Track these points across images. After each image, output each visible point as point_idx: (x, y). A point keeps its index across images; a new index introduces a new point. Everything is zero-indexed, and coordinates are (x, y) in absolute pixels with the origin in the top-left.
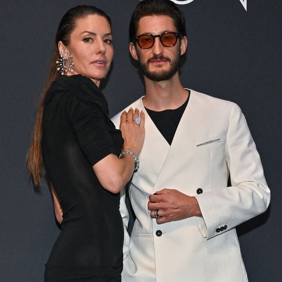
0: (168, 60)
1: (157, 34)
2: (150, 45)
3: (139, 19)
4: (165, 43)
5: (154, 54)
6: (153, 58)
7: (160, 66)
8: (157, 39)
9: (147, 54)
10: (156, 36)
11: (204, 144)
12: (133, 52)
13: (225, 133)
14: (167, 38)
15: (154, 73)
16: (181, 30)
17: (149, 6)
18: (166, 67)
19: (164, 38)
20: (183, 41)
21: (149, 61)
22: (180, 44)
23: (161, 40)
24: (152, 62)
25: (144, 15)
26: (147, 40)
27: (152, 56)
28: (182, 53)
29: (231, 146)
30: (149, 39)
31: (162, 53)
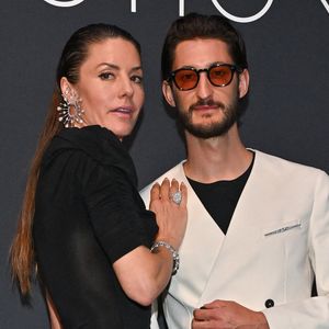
0: (220, 105)
1: (203, 68)
2: (193, 84)
3: (174, 46)
4: (216, 81)
5: (199, 97)
6: (197, 105)
7: (209, 116)
8: (203, 75)
9: (189, 98)
10: (201, 71)
11: (275, 232)
12: (169, 95)
13: (308, 215)
14: (218, 73)
15: (200, 127)
16: (239, 60)
17: (190, 26)
18: (218, 117)
19: (214, 73)
20: (242, 77)
21: (192, 108)
22: (239, 80)
23: (208, 77)
24: (196, 109)
25: (183, 39)
26: (188, 76)
27: (195, 100)
28: (241, 96)
29: (317, 236)
30: (192, 75)
31: (210, 96)
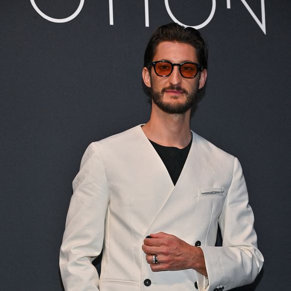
0: (185, 92)
1: (176, 63)
2: (168, 73)
3: (158, 43)
4: (184, 74)
5: (171, 84)
6: (168, 88)
7: (176, 98)
8: (176, 68)
9: (163, 82)
10: (175, 65)
14: (186, 68)
15: (168, 105)
16: (202, 63)
17: (171, 31)
18: (182, 100)
19: (184, 68)
20: (202, 75)
21: (164, 90)
22: (200, 77)
23: (180, 70)
24: (167, 92)
25: (165, 40)
26: (164, 67)
27: (168, 85)
28: (200, 87)
30: (168, 67)
31: (179, 84)
